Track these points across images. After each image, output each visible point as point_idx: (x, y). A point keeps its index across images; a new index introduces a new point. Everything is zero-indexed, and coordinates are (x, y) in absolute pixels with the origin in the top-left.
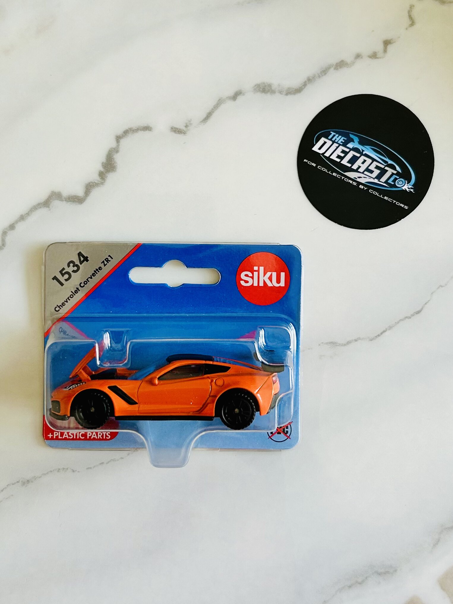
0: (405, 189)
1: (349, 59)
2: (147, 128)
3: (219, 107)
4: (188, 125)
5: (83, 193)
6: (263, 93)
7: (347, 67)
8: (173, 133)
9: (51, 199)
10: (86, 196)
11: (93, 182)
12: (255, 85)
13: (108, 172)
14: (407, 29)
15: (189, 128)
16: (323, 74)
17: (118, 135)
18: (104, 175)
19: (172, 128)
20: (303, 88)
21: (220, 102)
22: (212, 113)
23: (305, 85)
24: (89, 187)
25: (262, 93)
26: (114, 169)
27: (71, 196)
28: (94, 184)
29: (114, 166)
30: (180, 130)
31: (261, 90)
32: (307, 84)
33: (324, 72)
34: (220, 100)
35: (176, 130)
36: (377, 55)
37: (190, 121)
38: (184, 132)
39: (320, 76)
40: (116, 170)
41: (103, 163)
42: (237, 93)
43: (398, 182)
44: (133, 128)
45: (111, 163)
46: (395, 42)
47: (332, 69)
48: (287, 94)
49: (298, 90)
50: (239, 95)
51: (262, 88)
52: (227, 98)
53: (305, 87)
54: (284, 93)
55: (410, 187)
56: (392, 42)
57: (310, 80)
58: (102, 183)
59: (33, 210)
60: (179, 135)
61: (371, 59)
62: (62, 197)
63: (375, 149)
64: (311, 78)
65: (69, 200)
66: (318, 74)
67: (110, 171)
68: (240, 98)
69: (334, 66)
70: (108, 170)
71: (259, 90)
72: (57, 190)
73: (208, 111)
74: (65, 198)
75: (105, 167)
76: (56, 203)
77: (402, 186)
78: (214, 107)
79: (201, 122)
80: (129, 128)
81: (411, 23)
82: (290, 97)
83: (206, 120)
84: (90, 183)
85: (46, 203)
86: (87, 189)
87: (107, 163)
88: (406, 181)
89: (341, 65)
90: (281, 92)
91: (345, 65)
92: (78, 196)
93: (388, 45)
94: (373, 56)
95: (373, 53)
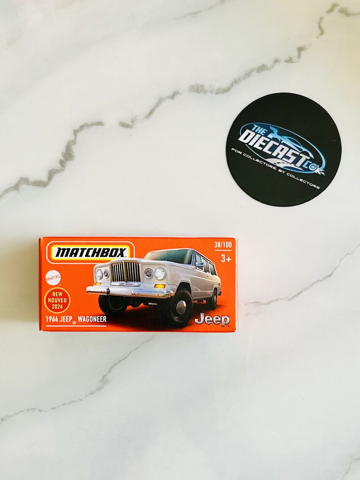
1: (269, 65)
2: (100, 124)
3: (160, 105)
4: (133, 120)
5: (47, 179)
6: (197, 94)
7: (268, 70)
8: (121, 127)
9: (20, 183)
10: (49, 181)
12: (190, 86)
13: (67, 161)
14: (317, 37)
15: (134, 123)
16: (247, 76)
17: (76, 129)
18: (64, 163)
19: (120, 123)
20: (230, 88)
21: (161, 101)
22: (154, 110)
23: (232, 85)
24: (51, 174)
26: (72, 158)
27: (37, 181)
28: (56, 170)
29: (72, 155)
30: (127, 125)
31: (195, 90)
32: (234, 85)
33: (248, 74)
34: (160, 99)
35: (124, 125)
36: (292, 60)
37: (135, 117)
38: (131, 127)
39: (244, 78)
40: (74, 159)
41: (63, 153)
43: (311, 166)
44: (87, 123)
45: (70, 153)
46: (307, 49)
47: (254, 72)
48: (217, 94)
49: (227, 90)
50: (176, 94)
51: (196, 88)
52: (167, 97)
53: (232, 88)
54: (215, 92)
55: (321, 170)
56: (305, 48)
57: (236, 82)
58: (62, 170)
59: (6, 192)
60: (126, 129)
61: (287, 63)
62: (29, 181)
63: (291, 139)
64: (237, 80)
65: (35, 184)
66: (243, 76)
67: (69, 160)
68: (177, 97)
69: (256, 70)
70: (67, 159)
71: (194, 91)
72: (24, 176)
73: (151, 109)
74: (32, 183)
75: (65, 156)
76: (24, 187)
78: (156, 105)
79: (145, 118)
80: (84, 124)
81: (321, 32)
82: (219, 96)
83: (149, 116)
84: (52, 170)
85: (16, 187)
87: (66, 153)
88: (318, 166)
89: (262, 68)
90: (211, 92)
91: (266, 69)
92: (42, 181)
93: (301, 51)
94: (289, 61)
95: (288, 58)
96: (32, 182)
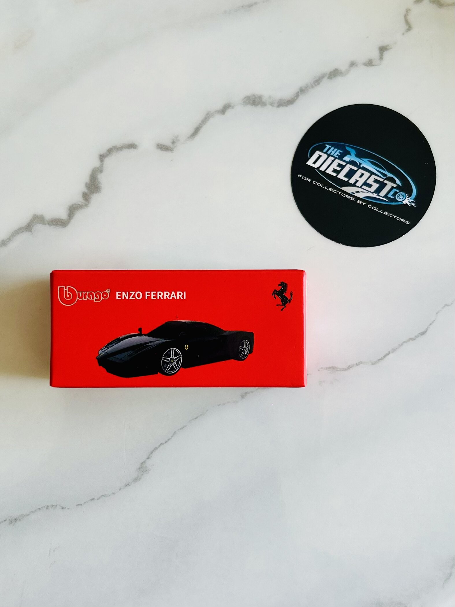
0: (406, 203)
1: (343, 68)
2: (132, 146)
3: (207, 121)
4: (175, 141)
5: (67, 216)
6: (254, 106)
7: (342, 76)
8: (159, 150)
9: (33, 223)
10: (70, 219)
11: (77, 204)
12: (245, 98)
13: (92, 193)
14: (403, 34)
15: (175, 145)
16: (316, 84)
17: (102, 154)
18: (89, 195)
19: (158, 145)
20: (295, 99)
21: (209, 116)
22: (200, 128)
23: (297, 95)
24: (73, 210)
25: (252, 105)
26: (99, 190)
27: (54, 220)
28: (78, 206)
29: (99, 186)
30: (167, 147)
31: (251, 102)
32: (300, 95)
33: (317, 81)
34: (208, 114)
35: (162, 147)
36: (372, 62)
37: (177, 137)
38: (171, 149)
39: (313, 86)
41: (86, 184)
42: (226, 106)
43: (399, 196)
44: (117, 146)
45: (95, 184)
46: (391, 48)
47: (326, 78)
48: (279, 106)
49: (290, 102)
50: (227, 108)
51: (252, 100)
52: (215, 111)
53: (297, 99)
54: (276, 105)
55: (411, 201)
56: (387, 48)
57: (302, 91)
58: (86, 205)
59: (15, 234)
60: (165, 152)
61: (366, 67)
62: (44, 220)
63: (373, 162)
64: (304, 88)
65: (52, 223)
66: (311, 84)
67: (94, 192)
68: (229, 112)
69: (327, 76)
70: (92, 191)
71: (249, 103)
72: (39, 213)
73: (195, 126)
74: (48, 222)
75: (89, 188)
76: (38, 227)
77: (403, 200)
78: (202, 122)
79: (188, 138)
80: (113, 147)
81: (407, 27)
82: (282, 109)
83: (193, 135)
84: (73, 205)
85: (28, 227)
86: (70, 211)
87: (91, 183)
88: (407, 195)
89: (334, 74)
90: (272, 104)
91: (339, 74)
92: (61, 219)
93: (384, 51)
94: (368, 63)
95: (368, 60)
96: (48, 220)
